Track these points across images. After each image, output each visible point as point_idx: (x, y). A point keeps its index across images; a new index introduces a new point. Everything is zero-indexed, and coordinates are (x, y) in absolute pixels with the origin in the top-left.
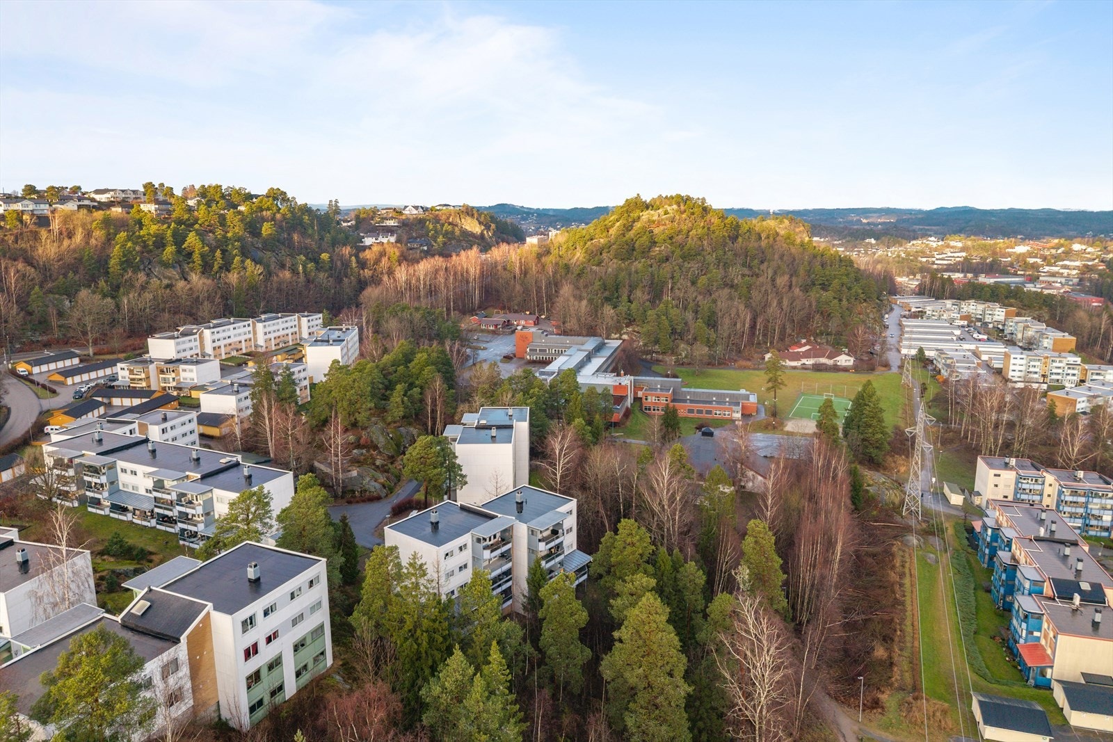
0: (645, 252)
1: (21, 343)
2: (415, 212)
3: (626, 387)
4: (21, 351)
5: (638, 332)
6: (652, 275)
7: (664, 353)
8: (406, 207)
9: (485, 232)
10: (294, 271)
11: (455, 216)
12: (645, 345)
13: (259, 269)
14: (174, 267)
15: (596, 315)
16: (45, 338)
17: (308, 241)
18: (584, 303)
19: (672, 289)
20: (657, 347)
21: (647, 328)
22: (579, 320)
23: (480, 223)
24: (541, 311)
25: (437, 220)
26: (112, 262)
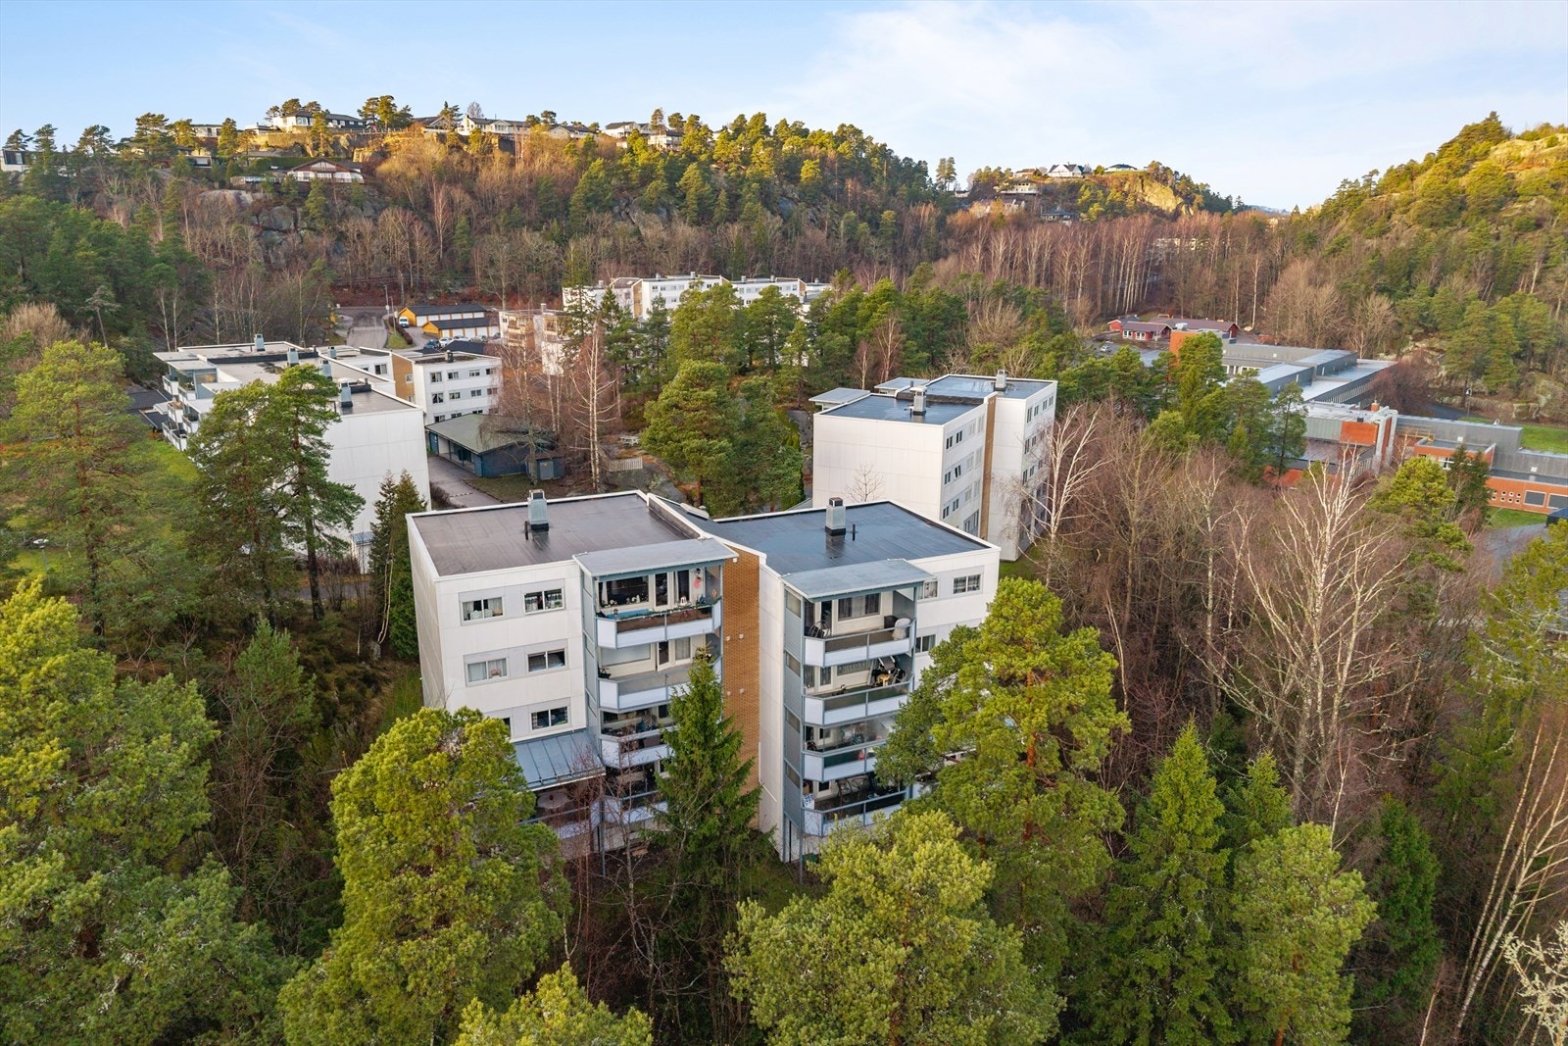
0: (1491, 208)
1: (436, 294)
2: (1068, 174)
3: (1374, 427)
4: (434, 304)
5: (1440, 351)
6: (1497, 253)
7: (1492, 393)
8: (1054, 167)
9: (1183, 209)
10: (833, 234)
11: (1135, 181)
12: (1450, 377)
13: (777, 222)
14: (658, 212)
15: (1351, 316)
16: (466, 291)
17: (869, 192)
18: (1327, 290)
19: (1538, 282)
20: (1479, 382)
21: (1459, 338)
22: (1310, 320)
23: (1176, 193)
24: (1245, 318)
25: (1103, 185)
26: (574, 197)
